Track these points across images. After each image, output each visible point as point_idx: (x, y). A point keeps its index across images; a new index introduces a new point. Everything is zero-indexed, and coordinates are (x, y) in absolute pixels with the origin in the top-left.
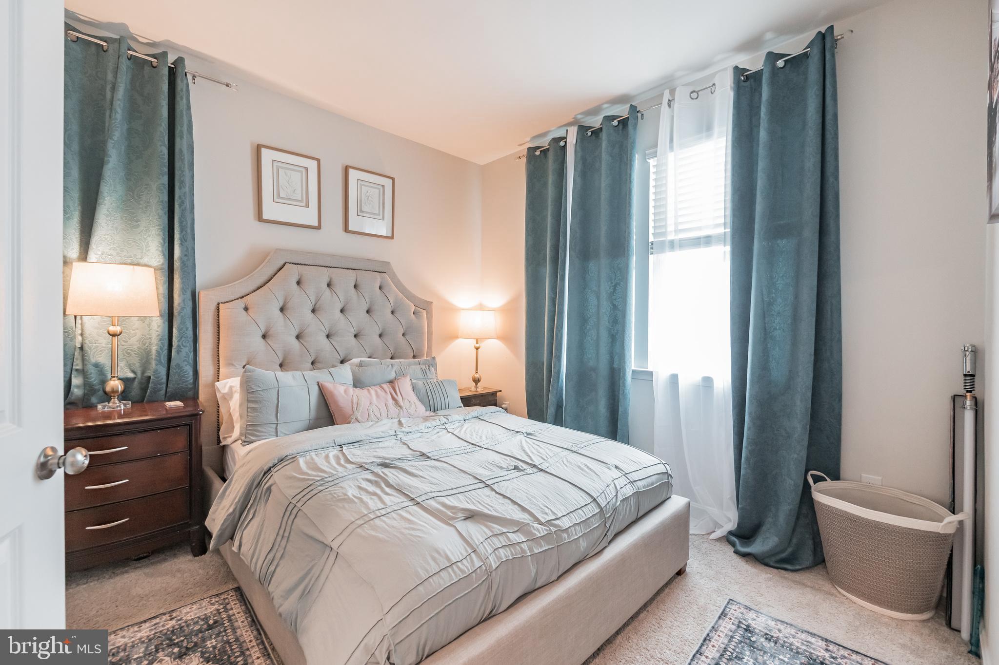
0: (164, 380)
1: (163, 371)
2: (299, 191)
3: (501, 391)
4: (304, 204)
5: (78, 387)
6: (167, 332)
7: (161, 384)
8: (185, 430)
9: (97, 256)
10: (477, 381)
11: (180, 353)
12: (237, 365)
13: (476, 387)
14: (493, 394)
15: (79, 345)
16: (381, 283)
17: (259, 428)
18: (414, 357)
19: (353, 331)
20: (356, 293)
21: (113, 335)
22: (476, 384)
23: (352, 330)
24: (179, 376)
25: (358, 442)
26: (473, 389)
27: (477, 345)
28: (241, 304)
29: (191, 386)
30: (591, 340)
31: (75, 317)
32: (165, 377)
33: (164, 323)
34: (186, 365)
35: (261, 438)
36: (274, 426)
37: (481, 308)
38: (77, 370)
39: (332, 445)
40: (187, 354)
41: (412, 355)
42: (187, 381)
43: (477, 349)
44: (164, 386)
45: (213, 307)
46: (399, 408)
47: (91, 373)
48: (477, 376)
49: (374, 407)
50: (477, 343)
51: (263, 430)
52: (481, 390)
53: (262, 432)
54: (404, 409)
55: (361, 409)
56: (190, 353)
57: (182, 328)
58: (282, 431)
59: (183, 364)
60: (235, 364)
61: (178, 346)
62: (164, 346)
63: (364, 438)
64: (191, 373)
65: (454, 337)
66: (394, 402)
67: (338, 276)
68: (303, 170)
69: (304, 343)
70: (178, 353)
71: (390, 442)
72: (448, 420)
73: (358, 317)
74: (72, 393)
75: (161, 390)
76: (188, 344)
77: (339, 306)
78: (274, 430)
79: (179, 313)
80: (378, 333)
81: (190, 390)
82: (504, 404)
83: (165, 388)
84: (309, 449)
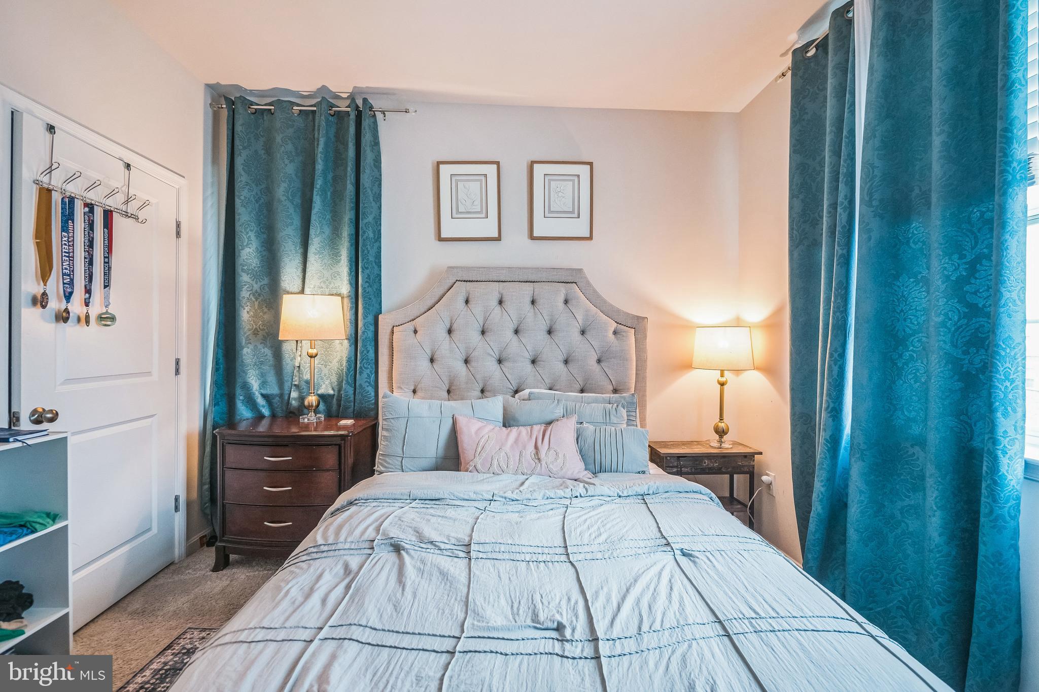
0: (352, 399)
1: (351, 391)
2: (478, 202)
3: (761, 453)
4: (483, 216)
5: (295, 399)
6: (353, 354)
7: (349, 402)
8: (336, 449)
9: (310, 290)
10: (721, 433)
11: (362, 375)
12: (405, 389)
13: (721, 442)
14: (745, 457)
15: (297, 365)
16: (567, 295)
17: (387, 459)
18: (615, 391)
19: (528, 356)
20: (532, 310)
21: (311, 357)
22: (721, 437)
23: (526, 355)
24: (362, 395)
25: (438, 500)
26: (716, 444)
27: (723, 379)
28: (410, 326)
29: (373, 406)
30: (916, 382)
31: (297, 341)
32: (352, 396)
33: (350, 346)
34: (368, 386)
35: (388, 470)
36: (400, 459)
37: (738, 323)
38: (295, 385)
39: (405, 498)
40: (368, 375)
41: (611, 388)
42: (369, 401)
43: (722, 384)
44: (352, 404)
45: (389, 331)
46: (537, 461)
47: (303, 389)
48: (722, 425)
49: (503, 454)
50: (722, 376)
51: (390, 462)
52: (728, 446)
53: (389, 463)
54: (543, 463)
55: (484, 455)
56: (372, 374)
57: (363, 351)
58: (408, 466)
59: (365, 385)
60: (403, 387)
61: (361, 368)
62: (350, 368)
63: (446, 496)
64: (373, 394)
65: (687, 366)
66: (534, 451)
67: (510, 291)
68: (483, 178)
69: (471, 369)
70: (360, 375)
71: (467, 510)
72: (587, 492)
73: (536, 338)
74: (291, 404)
75: (349, 408)
76: (369, 367)
77: (511, 327)
78: (400, 464)
79: (361, 336)
80: (562, 358)
81: (372, 410)
82: (767, 475)
83: (353, 406)
84: (380, 497)
